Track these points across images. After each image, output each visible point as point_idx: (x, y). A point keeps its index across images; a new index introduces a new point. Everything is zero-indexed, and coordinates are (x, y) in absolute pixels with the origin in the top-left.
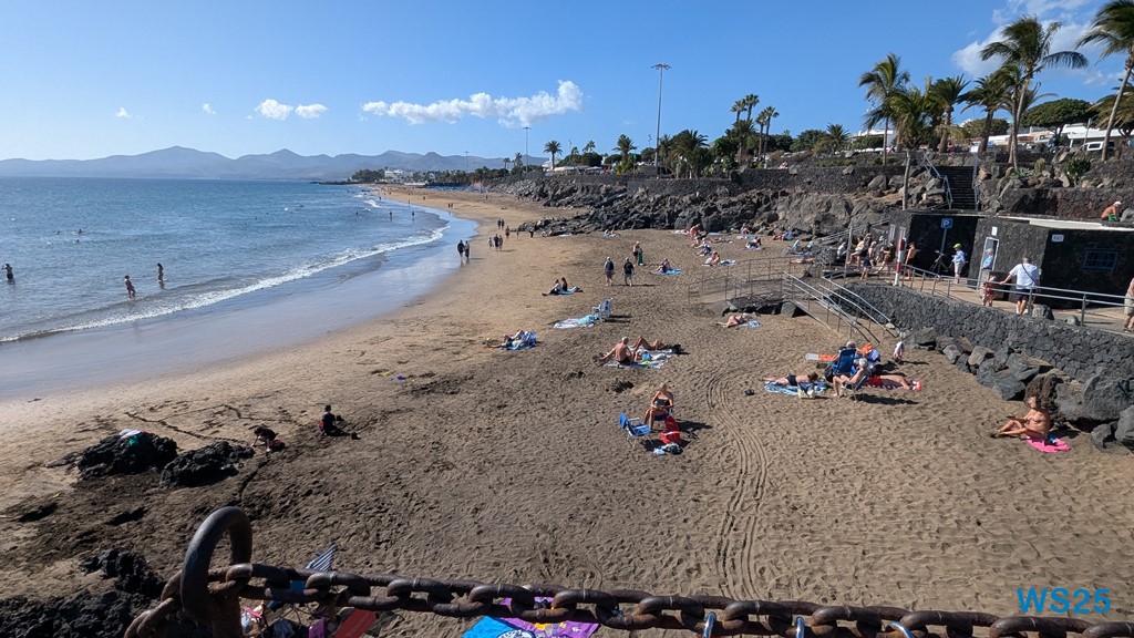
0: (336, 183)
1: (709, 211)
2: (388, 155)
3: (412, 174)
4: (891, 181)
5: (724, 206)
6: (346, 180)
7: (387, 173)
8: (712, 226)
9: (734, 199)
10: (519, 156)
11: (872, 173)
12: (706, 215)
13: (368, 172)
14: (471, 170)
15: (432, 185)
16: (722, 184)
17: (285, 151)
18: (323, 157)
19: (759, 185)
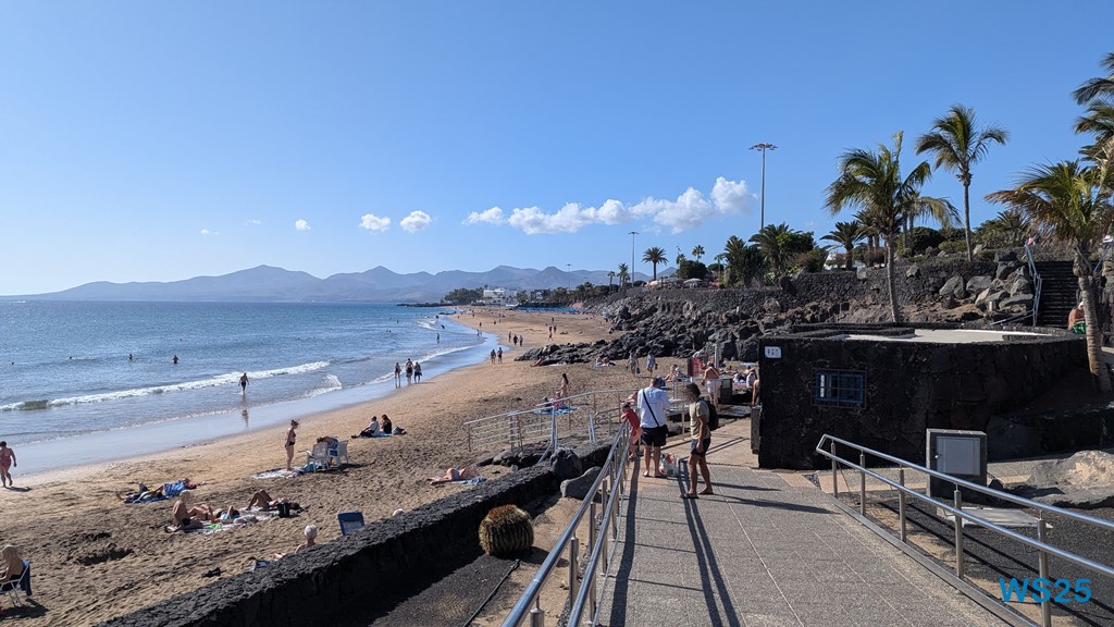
0: (427, 305)
1: (745, 333)
2: (499, 271)
3: (515, 293)
4: (968, 285)
5: (768, 326)
6: (439, 302)
7: (487, 292)
8: (748, 353)
9: (783, 316)
10: (624, 268)
11: (943, 274)
12: (741, 338)
13: (465, 292)
14: (573, 287)
15: (524, 305)
16: (771, 294)
17: (381, 268)
18: (424, 274)
19: (818, 295)
